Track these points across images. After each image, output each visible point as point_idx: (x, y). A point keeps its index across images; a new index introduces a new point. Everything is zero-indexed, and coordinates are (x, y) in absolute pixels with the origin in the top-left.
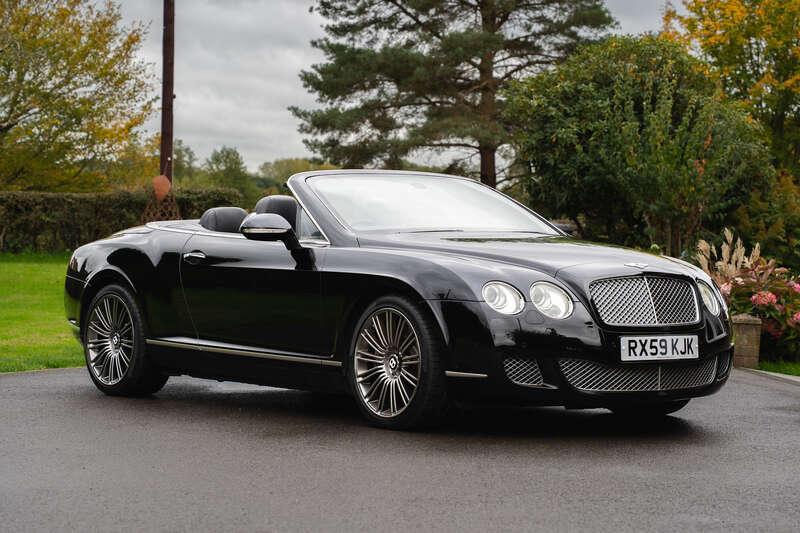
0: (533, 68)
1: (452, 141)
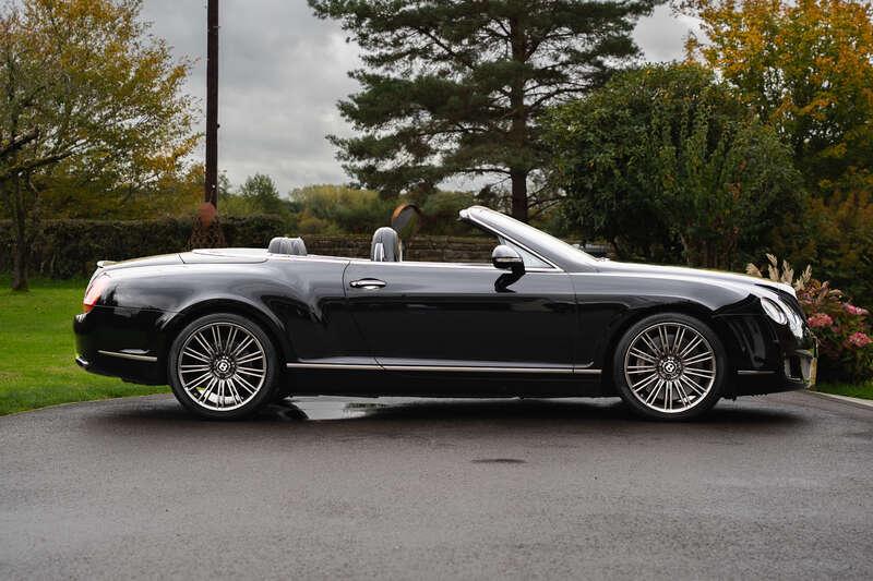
0: (562, 96)
1: (485, 167)
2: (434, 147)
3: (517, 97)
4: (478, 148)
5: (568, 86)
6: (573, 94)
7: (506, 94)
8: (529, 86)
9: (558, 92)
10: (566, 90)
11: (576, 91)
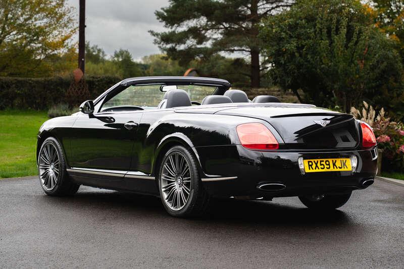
0: (278, 9)
1: (236, 48)
2: (208, 36)
3: (254, 9)
4: (232, 38)
5: (283, 4)
6: (285, 8)
7: (248, 8)
8: (261, 3)
9: (278, 7)
10: (281, 6)
11: (287, 6)
